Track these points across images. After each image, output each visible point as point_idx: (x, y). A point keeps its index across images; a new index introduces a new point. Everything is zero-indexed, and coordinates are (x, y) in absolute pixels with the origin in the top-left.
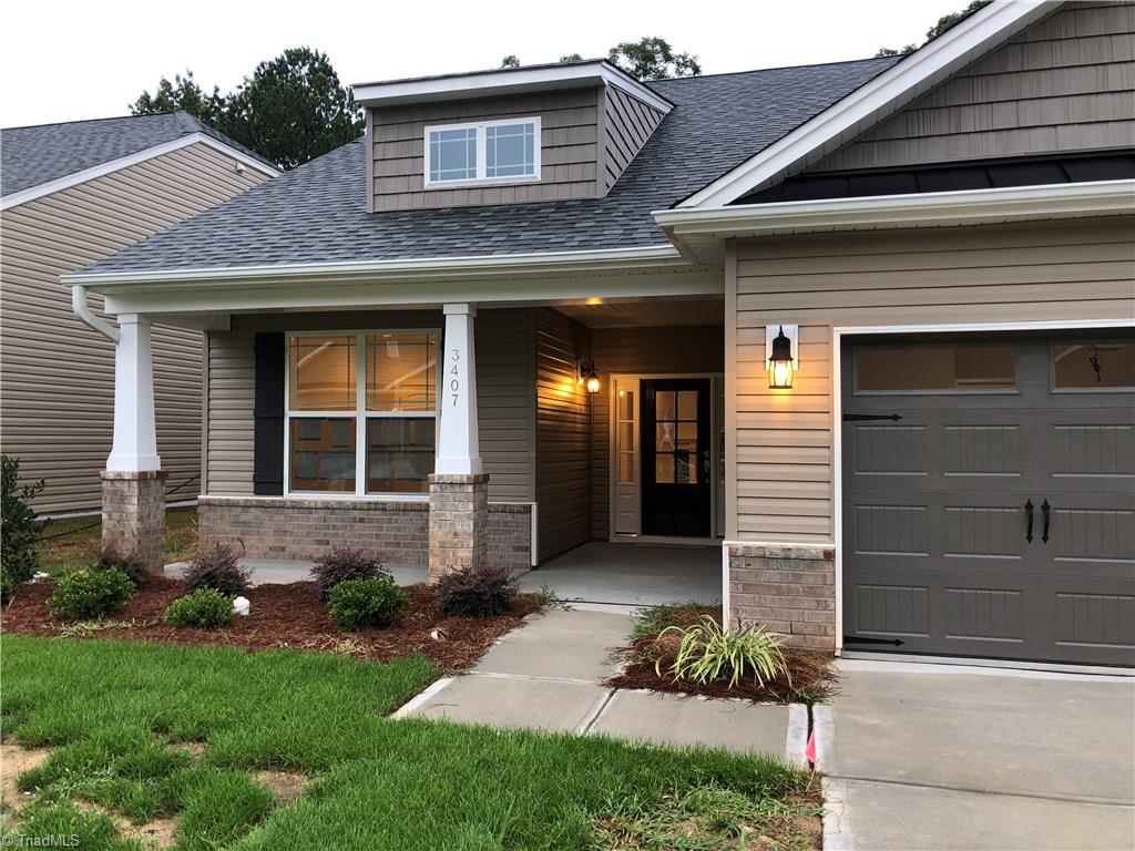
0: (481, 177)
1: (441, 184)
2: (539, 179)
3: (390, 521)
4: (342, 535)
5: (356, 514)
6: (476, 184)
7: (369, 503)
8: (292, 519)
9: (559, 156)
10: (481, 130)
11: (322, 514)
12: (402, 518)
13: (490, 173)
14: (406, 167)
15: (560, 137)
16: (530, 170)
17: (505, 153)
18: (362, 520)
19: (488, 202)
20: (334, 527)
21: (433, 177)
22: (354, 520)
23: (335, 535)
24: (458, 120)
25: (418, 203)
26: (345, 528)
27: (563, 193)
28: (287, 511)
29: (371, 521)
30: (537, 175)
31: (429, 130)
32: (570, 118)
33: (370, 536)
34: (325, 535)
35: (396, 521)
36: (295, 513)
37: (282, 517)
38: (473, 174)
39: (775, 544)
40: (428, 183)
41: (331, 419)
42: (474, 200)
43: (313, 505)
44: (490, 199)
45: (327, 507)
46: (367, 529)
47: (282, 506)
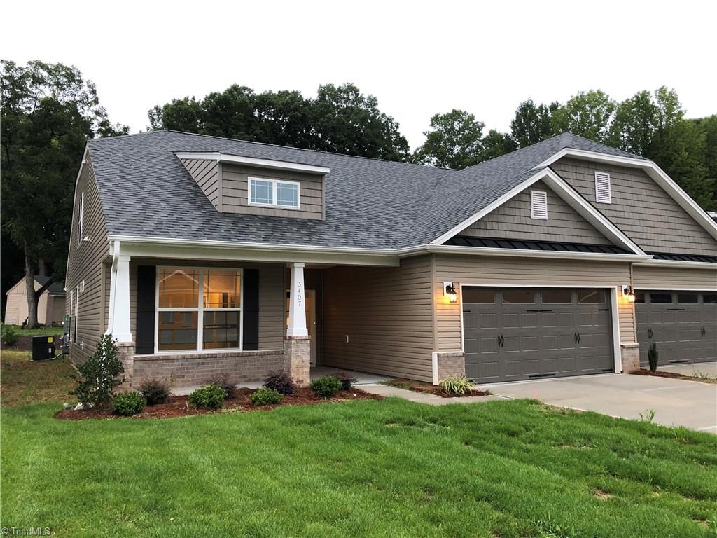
0: (275, 204)
1: (255, 204)
2: (299, 209)
3: (218, 363)
4: (192, 372)
5: (200, 360)
6: (272, 207)
7: (208, 355)
8: (162, 366)
9: (308, 200)
10: (275, 183)
11: (180, 362)
12: (224, 361)
13: (279, 203)
14: (239, 193)
15: (307, 193)
16: (296, 204)
17: (285, 195)
18: (203, 364)
19: (277, 215)
20: (187, 368)
21: (253, 201)
22: (198, 364)
23: (187, 372)
24: (264, 177)
25: (245, 210)
26: (193, 368)
27: (309, 216)
28: (159, 362)
29: (208, 363)
30: (298, 207)
31: (250, 179)
32: (311, 186)
33: (208, 371)
34: (182, 373)
35: (222, 362)
36: (164, 363)
37: (156, 366)
38: (271, 202)
39: (450, 352)
40: (250, 202)
41: (181, 312)
42: (271, 213)
43: (176, 358)
44: (278, 214)
45: (184, 358)
46: (206, 368)
47: (158, 359)
